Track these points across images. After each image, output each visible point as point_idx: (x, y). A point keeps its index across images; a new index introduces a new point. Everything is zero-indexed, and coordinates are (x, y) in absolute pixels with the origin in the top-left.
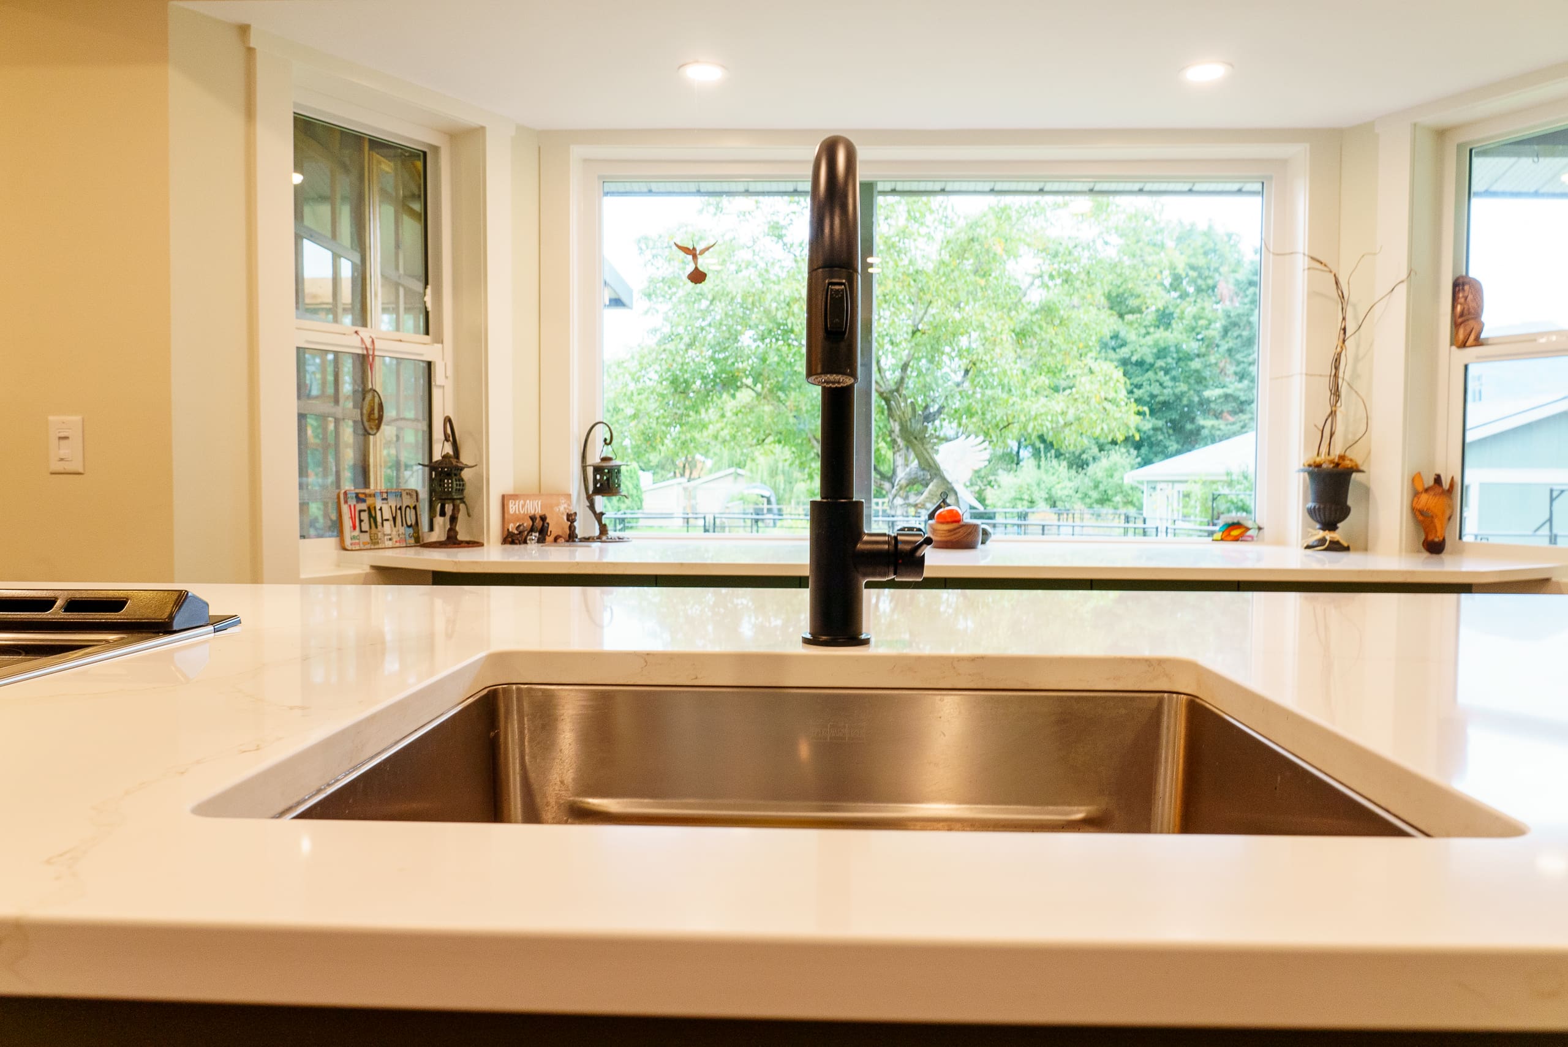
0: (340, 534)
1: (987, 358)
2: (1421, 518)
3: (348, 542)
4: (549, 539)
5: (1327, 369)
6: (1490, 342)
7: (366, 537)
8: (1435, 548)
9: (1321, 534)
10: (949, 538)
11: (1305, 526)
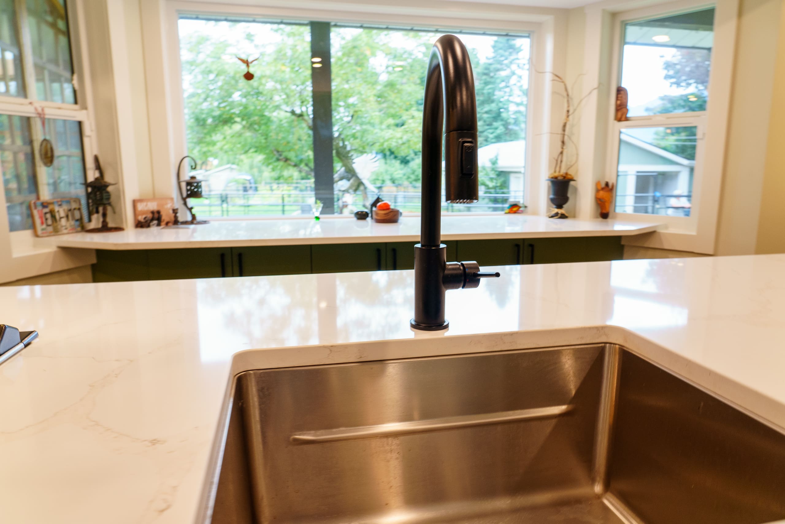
0: (33, 227)
1: (363, 109)
2: (599, 202)
3: (39, 232)
4: (163, 224)
5: (560, 131)
6: (631, 119)
7: (50, 229)
8: (605, 216)
9: (556, 210)
10: (385, 218)
11: (548, 206)
